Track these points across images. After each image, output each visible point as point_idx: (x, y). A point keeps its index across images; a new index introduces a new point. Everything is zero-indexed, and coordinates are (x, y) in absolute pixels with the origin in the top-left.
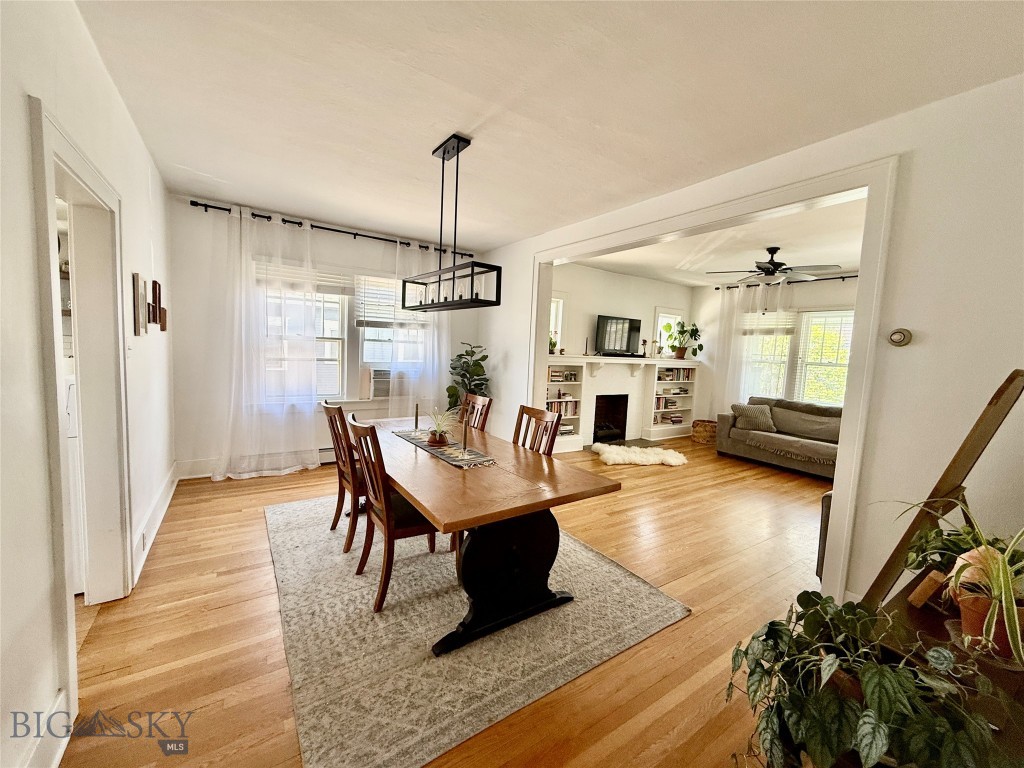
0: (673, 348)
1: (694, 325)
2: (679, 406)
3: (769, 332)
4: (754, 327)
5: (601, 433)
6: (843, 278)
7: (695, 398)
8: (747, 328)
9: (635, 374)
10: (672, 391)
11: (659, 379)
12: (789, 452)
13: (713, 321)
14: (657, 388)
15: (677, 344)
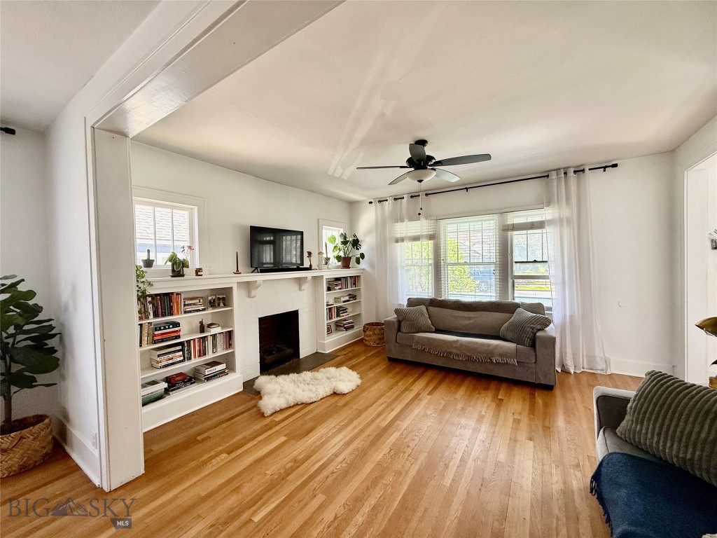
0: (338, 258)
1: (355, 236)
2: (350, 313)
3: (416, 238)
4: (403, 235)
5: (269, 359)
6: (467, 189)
7: (363, 303)
8: (398, 236)
9: (303, 288)
10: (343, 299)
11: (329, 289)
12: (451, 353)
13: (370, 232)
14: (327, 298)
15: (342, 254)
